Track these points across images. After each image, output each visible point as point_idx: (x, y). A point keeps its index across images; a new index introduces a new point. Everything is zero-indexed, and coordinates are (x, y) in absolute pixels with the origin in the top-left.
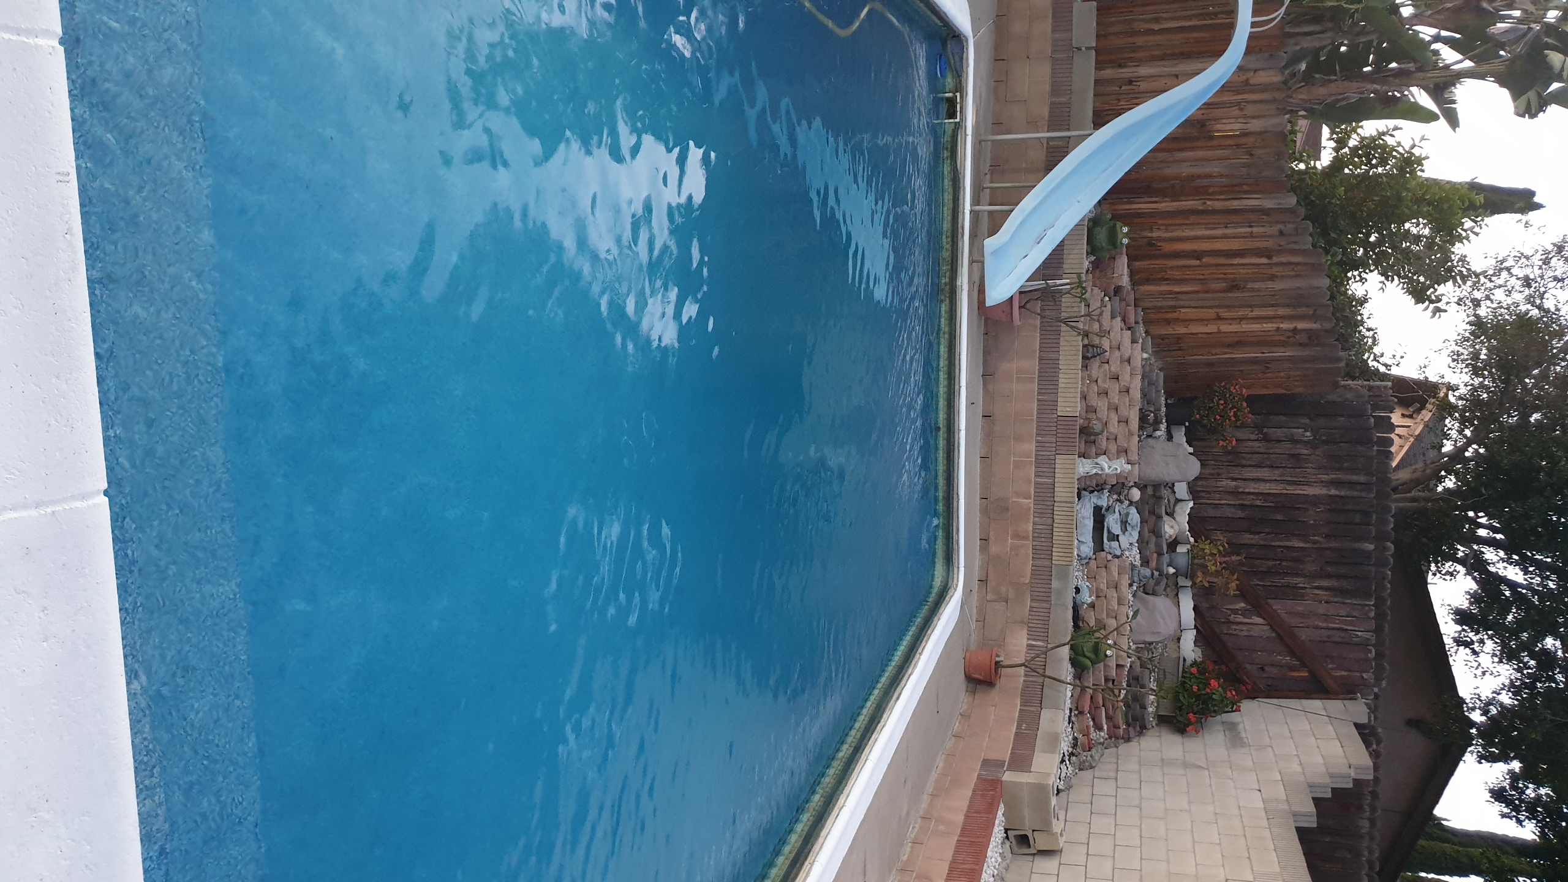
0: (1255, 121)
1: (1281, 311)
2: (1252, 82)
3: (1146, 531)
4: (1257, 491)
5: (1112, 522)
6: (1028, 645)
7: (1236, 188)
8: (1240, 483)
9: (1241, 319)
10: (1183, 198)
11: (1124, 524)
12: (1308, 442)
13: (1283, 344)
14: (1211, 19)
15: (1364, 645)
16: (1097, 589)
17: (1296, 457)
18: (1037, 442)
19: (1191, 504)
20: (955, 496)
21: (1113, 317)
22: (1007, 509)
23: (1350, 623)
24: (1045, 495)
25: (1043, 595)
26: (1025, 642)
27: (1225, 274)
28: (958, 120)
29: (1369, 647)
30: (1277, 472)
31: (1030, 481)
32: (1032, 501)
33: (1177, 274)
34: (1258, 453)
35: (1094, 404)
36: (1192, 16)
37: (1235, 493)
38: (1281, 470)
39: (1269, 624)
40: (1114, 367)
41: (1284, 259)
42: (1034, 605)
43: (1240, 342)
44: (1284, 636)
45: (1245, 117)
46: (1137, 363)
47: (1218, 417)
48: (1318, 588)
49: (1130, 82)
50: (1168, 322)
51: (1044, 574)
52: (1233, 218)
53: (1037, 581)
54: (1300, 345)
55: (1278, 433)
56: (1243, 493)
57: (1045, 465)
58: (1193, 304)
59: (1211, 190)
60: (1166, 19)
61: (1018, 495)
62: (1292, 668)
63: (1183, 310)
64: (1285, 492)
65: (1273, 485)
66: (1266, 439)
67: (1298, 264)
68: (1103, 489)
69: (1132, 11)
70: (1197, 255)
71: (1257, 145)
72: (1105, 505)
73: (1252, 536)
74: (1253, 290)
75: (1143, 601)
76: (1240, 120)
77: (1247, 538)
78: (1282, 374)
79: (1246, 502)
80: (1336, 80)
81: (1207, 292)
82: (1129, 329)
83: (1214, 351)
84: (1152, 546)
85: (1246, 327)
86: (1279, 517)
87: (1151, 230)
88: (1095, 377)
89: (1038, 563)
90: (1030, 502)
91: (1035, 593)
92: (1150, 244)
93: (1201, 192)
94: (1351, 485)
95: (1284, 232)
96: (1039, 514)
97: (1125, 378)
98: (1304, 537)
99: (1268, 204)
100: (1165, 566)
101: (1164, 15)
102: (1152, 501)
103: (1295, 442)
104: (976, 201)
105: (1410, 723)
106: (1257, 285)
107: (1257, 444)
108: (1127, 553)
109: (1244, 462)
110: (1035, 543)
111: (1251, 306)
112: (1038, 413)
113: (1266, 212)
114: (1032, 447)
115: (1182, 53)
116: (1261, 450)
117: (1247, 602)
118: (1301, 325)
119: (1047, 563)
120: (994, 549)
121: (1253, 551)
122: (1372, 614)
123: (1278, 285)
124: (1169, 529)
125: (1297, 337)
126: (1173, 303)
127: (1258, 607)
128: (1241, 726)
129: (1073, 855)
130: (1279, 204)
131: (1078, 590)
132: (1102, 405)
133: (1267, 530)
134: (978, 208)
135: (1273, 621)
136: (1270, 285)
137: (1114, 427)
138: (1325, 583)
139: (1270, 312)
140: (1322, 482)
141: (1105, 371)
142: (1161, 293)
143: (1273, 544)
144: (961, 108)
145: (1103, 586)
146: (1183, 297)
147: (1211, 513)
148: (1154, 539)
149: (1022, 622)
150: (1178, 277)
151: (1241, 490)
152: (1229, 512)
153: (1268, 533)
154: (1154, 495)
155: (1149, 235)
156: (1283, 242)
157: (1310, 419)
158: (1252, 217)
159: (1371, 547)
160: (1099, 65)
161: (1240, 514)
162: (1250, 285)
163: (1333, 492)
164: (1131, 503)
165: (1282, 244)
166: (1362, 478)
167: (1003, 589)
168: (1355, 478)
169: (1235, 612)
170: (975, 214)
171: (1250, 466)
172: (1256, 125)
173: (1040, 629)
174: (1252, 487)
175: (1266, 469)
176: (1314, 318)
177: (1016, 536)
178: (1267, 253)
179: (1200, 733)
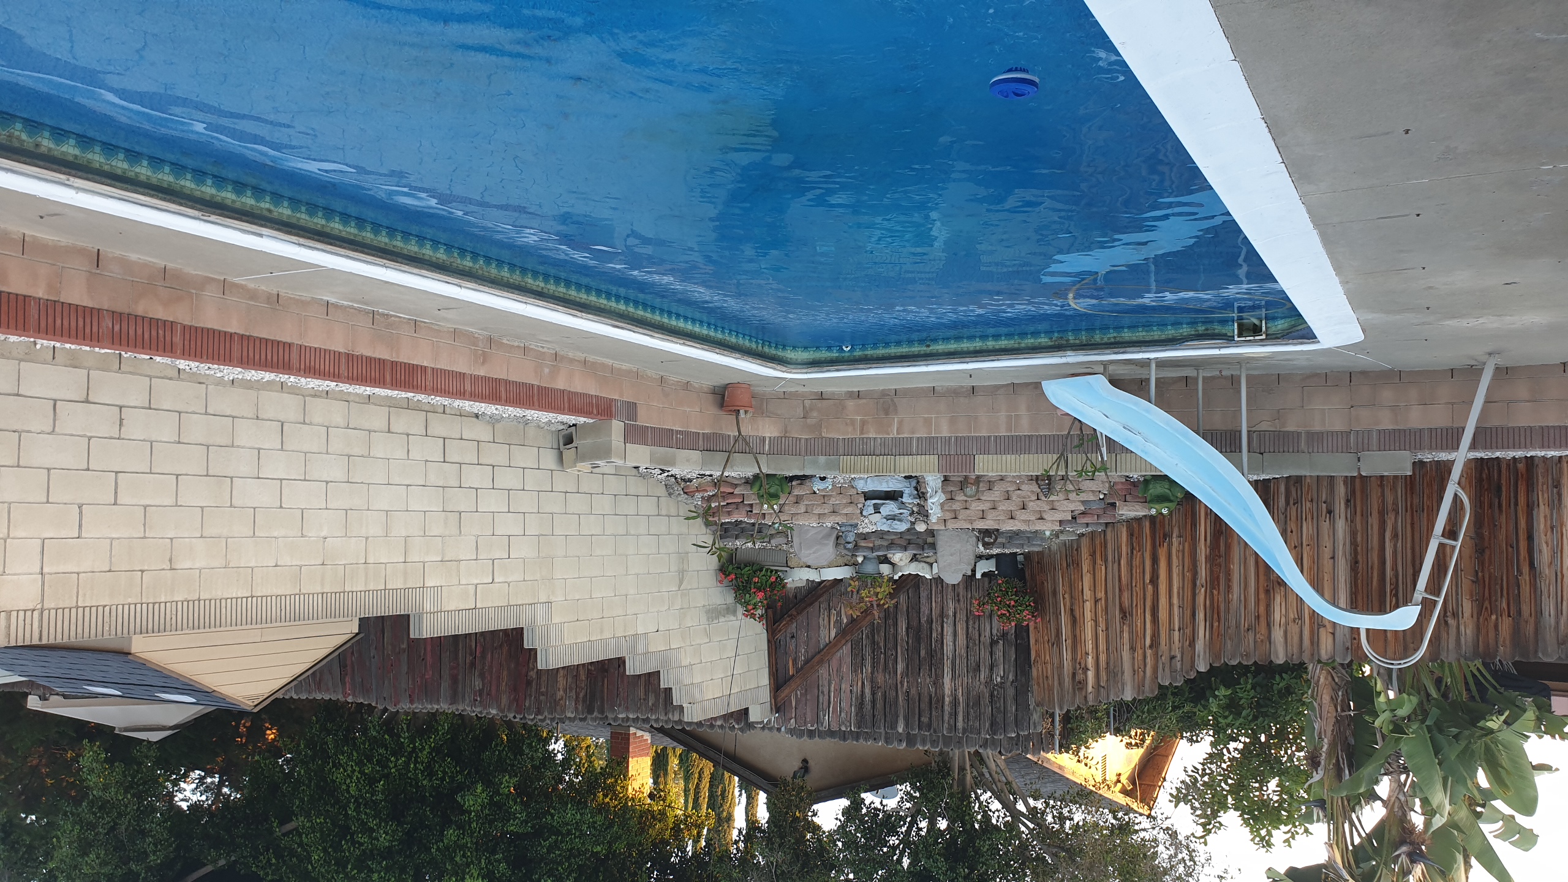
0: (1282, 633)
1: (1103, 658)
2: (1322, 630)
3: (893, 537)
4: (945, 633)
5: (889, 508)
6: (764, 438)
7: (1216, 616)
8: (951, 618)
9: (1096, 621)
10: (1208, 566)
11: (892, 518)
12: (991, 680)
13: (1074, 659)
14: (1391, 591)
15: (818, 720)
16: (831, 496)
17: (977, 668)
18: (950, 438)
19: (928, 577)
20: (869, 366)
21: (1083, 502)
22: (887, 413)
23: (835, 709)
24: (902, 448)
25: (811, 449)
26: (767, 435)
27: (1136, 605)
28: (1236, 338)
29: (815, 725)
30: (963, 652)
31: (913, 433)
32: (895, 435)
33: (1136, 562)
34: (980, 636)
35: (996, 489)
36: (1397, 571)
37: (942, 615)
38: (965, 655)
39: (830, 642)
40: (1031, 505)
41: (1148, 660)
42: (803, 441)
43: (1075, 621)
44: (821, 655)
45: (1287, 624)
46: (1039, 526)
47: (999, 599)
48: (863, 683)
49: (1330, 512)
50: (1093, 555)
51: (832, 449)
52: (1188, 613)
53: (824, 444)
54: (1074, 674)
55: (999, 654)
56: (943, 621)
57: (928, 446)
58: (1110, 577)
59: (1215, 592)
60: (1395, 546)
61: (900, 423)
62: (795, 661)
63: (1103, 568)
64: (945, 658)
65: (951, 647)
66: (993, 643)
67: (1144, 672)
68: (920, 498)
69: (1407, 511)
70: (1154, 581)
71: (1258, 636)
72: (904, 500)
73: (904, 629)
74: (1122, 632)
75: (828, 536)
76: (1283, 620)
77: (902, 626)
78: (1048, 657)
79: (934, 624)
80: (1337, 711)
81: (1120, 590)
82: (1074, 518)
83: (1066, 596)
84: (878, 542)
85: (1089, 626)
86: (923, 653)
87: (1180, 536)
88: (1023, 487)
89: (841, 444)
90: (894, 434)
91: (813, 442)
92: (1167, 536)
93: (1214, 582)
94: (955, 714)
95: (1173, 661)
96: (884, 442)
97: (1022, 515)
98: (906, 673)
99: (1200, 645)
100: (865, 554)
101: (1399, 544)
102: (920, 542)
103: (991, 668)
104: (1162, 364)
105: (805, 761)
106: (1126, 635)
107: (988, 633)
108: (866, 521)
109: (971, 623)
110: (858, 440)
111: (1107, 629)
112: (977, 437)
113: (1192, 644)
114: (945, 433)
115: (1357, 562)
116: (982, 639)
117: (847, 625)
118: (1091, 674)
119: (841, 451)
120: (851, 404)
121: (892, 630)
122: (843, 729)
123: (1126, 655)
124: (897, 557)
125: (1080, 671)
126: (1110, 558)
127: (843, 633)
128: (732, 618)
129: (564, 480)
130: (1199, 656)
131: (823, 479)
132: (996, 494)
133: (910, 642)
134: (1153, 366)
135: (832, 646)
136: (1127, 647)
137: (976, 507)
138: (867, 691)
139: (1102, 646)
140: (955, 690)
141: (1029, 497)
142: (1119, 547)
143: (899, 647)
144: (1255, 341)
145: (833, 501)
146: (1116, 565)
147: (924, 594)
148: (885, 543)
149: (786, 432)
150: (1134, 563)
151: (945, 620)
152: (925, 610)
153: (908, 643)
154: (926, 543)
155: (1174, 535)
156: (1165, 659)
157: (1013, 682)
158: (1188, 631)
159: (900, 730)
160: (1350, 481)
161: (924, 619)
162: (1126, 628)
163: (947, 699)
164: (913, 523)
165: (1163, 658)
166: (960, 724)
167: (815, 414)
168: (960, 718)
169: (839, 614)
170: (1146, 363)
171: (967, 628)
172: (1278, 635)
173: (781, 447)
174: (948, 630)
175: (965, 642)
176: (1098, 686)
177: (864, 423)
178: (1155, 644)
179: (719, 584)
